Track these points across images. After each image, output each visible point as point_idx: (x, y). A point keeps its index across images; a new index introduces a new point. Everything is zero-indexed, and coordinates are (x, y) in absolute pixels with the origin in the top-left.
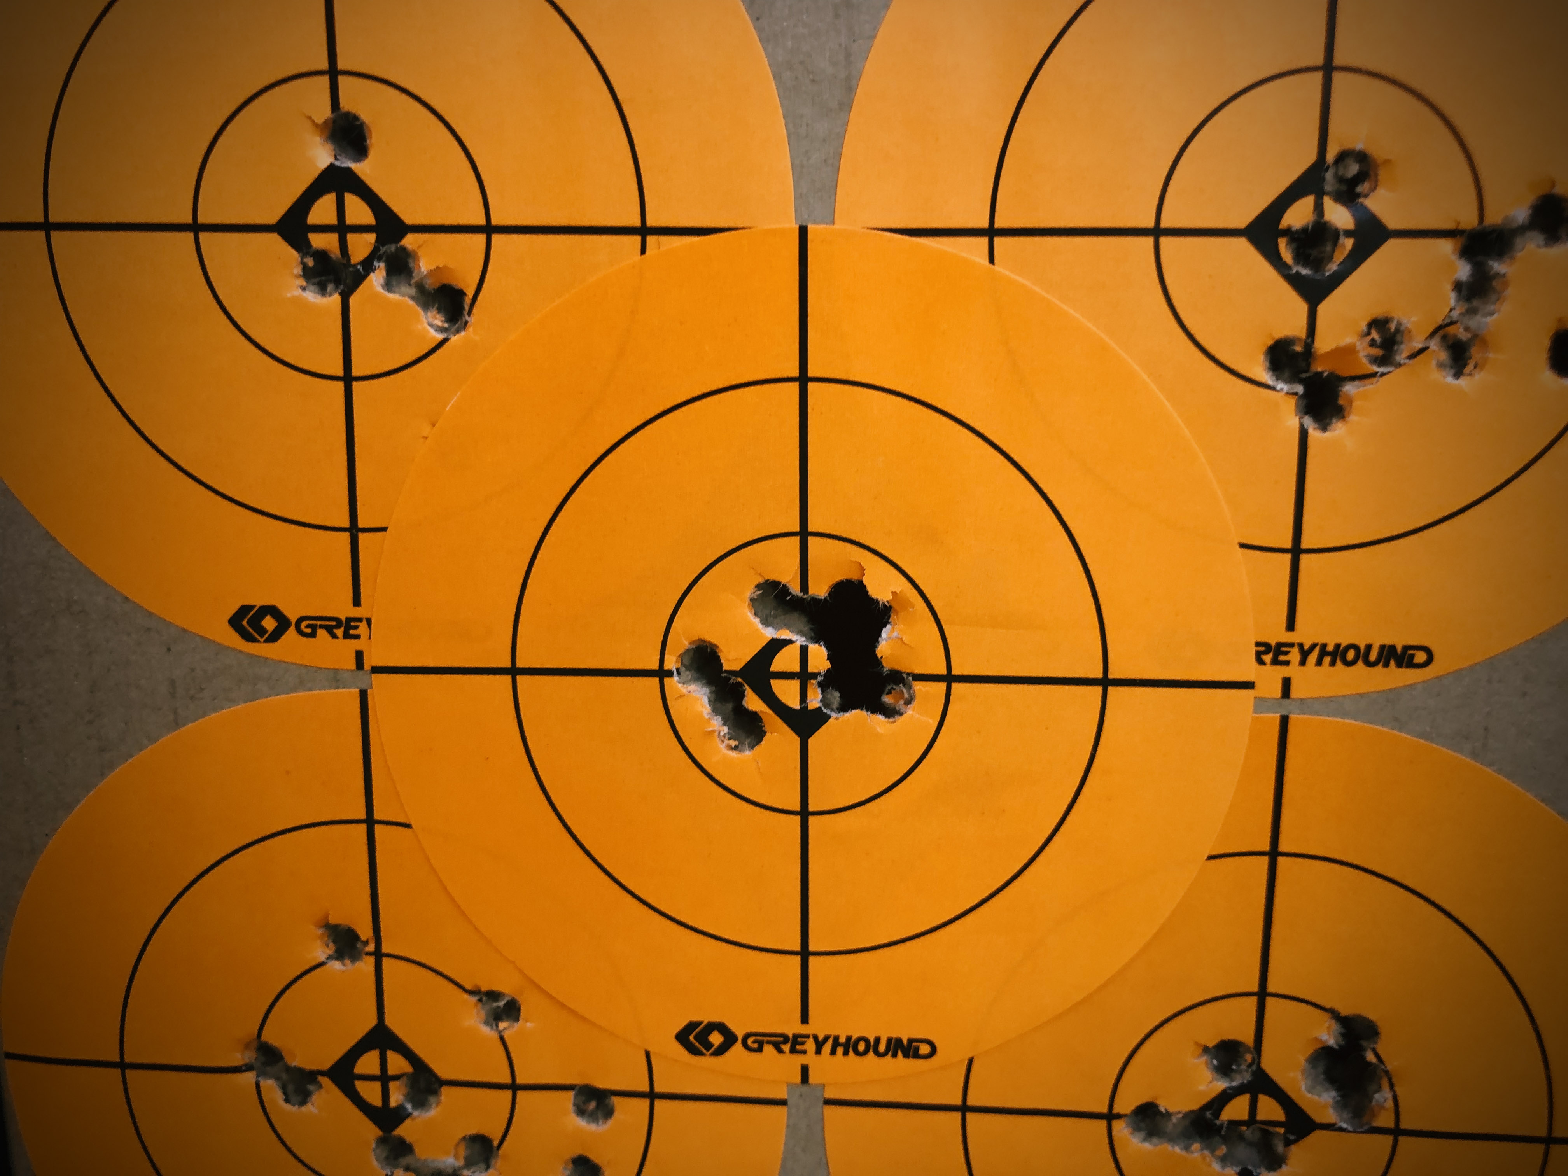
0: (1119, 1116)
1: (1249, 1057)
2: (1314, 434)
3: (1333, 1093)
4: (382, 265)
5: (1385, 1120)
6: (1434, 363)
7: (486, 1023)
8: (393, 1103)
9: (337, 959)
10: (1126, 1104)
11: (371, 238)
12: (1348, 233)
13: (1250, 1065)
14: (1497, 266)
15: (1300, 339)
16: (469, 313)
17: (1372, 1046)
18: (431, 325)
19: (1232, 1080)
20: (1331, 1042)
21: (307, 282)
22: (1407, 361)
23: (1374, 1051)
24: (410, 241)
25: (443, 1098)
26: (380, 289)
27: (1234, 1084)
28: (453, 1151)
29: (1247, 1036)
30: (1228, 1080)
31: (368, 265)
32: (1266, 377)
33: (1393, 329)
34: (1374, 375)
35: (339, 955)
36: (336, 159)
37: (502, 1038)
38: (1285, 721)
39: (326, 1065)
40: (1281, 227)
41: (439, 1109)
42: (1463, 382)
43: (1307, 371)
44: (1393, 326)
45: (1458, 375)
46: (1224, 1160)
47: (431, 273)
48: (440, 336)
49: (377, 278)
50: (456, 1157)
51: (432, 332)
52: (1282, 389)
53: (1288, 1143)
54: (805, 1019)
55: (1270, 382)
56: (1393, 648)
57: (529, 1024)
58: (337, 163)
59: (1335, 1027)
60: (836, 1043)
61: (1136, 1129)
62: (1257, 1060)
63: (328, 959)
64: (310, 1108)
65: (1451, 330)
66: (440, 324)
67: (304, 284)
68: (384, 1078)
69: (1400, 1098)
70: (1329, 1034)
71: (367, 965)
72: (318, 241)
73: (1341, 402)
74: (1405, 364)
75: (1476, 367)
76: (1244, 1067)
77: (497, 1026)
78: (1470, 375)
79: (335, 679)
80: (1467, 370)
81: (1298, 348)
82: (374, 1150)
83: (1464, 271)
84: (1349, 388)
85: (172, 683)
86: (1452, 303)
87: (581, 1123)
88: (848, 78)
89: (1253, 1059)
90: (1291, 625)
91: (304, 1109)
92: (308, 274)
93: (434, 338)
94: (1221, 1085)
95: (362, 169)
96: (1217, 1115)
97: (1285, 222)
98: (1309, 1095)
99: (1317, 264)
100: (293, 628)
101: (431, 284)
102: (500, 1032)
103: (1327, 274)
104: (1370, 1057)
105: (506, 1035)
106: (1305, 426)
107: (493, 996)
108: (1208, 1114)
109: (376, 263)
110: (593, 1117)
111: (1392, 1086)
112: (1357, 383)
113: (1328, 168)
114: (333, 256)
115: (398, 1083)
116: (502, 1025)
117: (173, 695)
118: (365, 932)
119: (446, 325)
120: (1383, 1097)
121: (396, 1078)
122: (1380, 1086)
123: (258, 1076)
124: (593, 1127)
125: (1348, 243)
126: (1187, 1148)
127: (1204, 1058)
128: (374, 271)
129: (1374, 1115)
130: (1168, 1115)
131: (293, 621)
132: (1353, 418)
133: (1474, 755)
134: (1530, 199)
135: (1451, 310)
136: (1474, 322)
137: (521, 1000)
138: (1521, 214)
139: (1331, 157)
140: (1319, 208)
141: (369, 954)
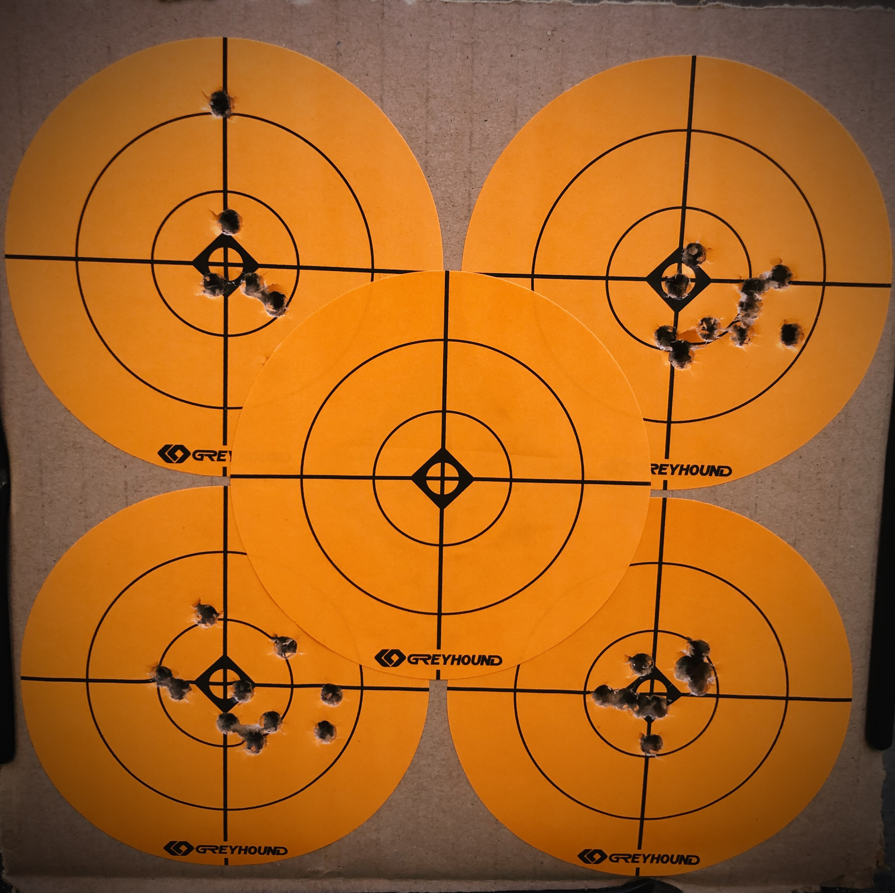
0: (589, 692)
1: (650, 662)
2: (677, 369)
3: (689, 679)
4: (244, 282)
5: (712, 690)
6: (731, 338)
7: (279, 654)
8: (229, 697)
9: (202, 623)
10: (592, 687)
11: (241, 269)
12: (692, 280)
13: (650, 667)
14: (758, 296)
15: (671, 327)
16: (287, 306)
17: (707, 655)
18: (268, 311)
19: (642, 673)
20: (688, 654)
21: (205, 288)
22: (718, 337)
23: (707, 657)
24: (259, 272)
25: (255, 693)
26: (244, 294)
27: (643, 675)
28: (259, 721)
29: (649, 652)
30: (640, 674)
31: (238, 282)
32: (656, 344)
33: (712, 323)
34: (704, 343)
35: (203, 622)
36: (224, 231)
37: (287, 661)
38: (665, 500)
39: (194, 679)
40: (662, 277)
41: (253, 699)
42: (743, 347)
43: (675, 340)
44: (712, 321)
45: (741, 344)
46: (639, 712)
47: (269, 287)
48: (273, 317)
49: (242, 288)
50: (260, 723)
51: (268, 314)
52: (663, 349)
53: (668, 704)
54: (439, 647)
55: (658, 346)
56: (713, 467)
57: (301, 653)
58: (225, 233)
59: (690, 647)
60: (454, 659)
61: (597, 698)
62: (653, 664)
63: (198, 623)
64: (185, 700)
65: (738, 324)
66: (272, 310)
67: (204, 289)
68: (225, 684)
69: (719, 680)
70: (687, 650)
71: (219, 625)
72: (213, 270)
73: (690, 354)
74: (718, 339)
75: (749, 340)
76: (648, 667)
77: (285, 655)
78: (747, 343)
79: (212, 481)
80: (745, 342)
81: (670, 331)
82: (217, 721)
83: (744, 297)
84: (693, 349)
85: (126, 484)
86: (739, 312)
87: (325, 704)
88: (469, 206)
89: (652, 663)
90: (667, 457)
91: (181, 701)
92: (207, 284)
93: (270, 317)
94: (637, 675)
95: (237, 236)
96: (635, 691)
97: (664, 276)
98: (678, 680)
99: (679, 293)
100: (191, 456)
101: (268, 292)
102: (286, 658)
103: (683, 298)
104: (706, 660)
105: (289, 659)
106: (673, 366)
107: (283, 639)
108: (631, 690)
109: (242, 281)
110: (330, 700)
111: (716, 674)
112: (697, 346)
113: (684, 250)
114: (220, 277)
115: (231, 686)
116: (287, 654)
117: (126, 489)
118: (219, 608)
119: (275, 311)
120: (711, 680)
121: (231, 683)
122: (710, 675)
123: (158, 685)
124: (331, 706)
125: (693, 285)
126: (621, 708)
127: (629, 663)
128: (240, 285)
129: (707, 689)
130: (612, 691)
131: (192, 453)
132: (694, 362)
133: (751, 517)
134: (772, 267)
135: (738, 315)
136: (749, 320)
137: (297, 641)
138: (768, 274)
139: (685, 246)
140: (680, 269)
141: (220, 620)
